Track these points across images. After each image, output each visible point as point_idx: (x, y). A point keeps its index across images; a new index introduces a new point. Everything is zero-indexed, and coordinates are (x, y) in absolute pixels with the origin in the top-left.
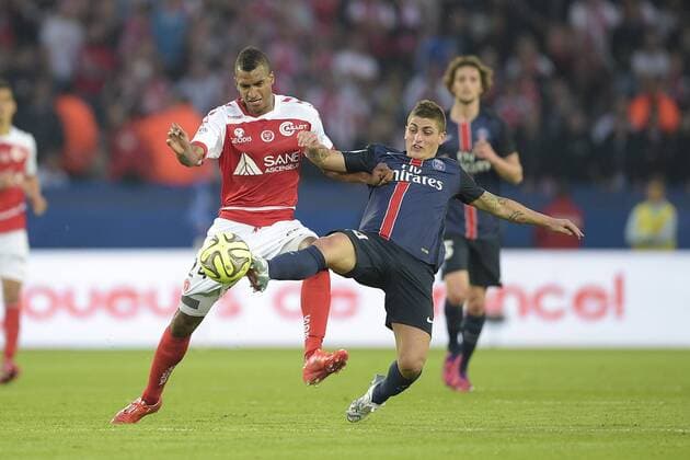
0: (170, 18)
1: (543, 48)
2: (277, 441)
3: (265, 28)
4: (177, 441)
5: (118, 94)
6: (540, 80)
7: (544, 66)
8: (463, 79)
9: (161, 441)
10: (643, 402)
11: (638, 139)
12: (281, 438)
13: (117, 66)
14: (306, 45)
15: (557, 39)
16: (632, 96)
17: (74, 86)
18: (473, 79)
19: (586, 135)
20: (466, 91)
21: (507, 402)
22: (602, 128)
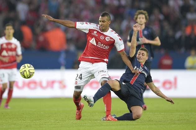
0: (54, 3)
1: (161, 12)
2: (85, 125)
3: (81, 6)
4: (56, 124)
5: (39, 25)
6: (160, 21)
7: (161, 17)
8: (140, 18)
9: (51, 124)
10: (190, 113)
11: (188, 38)
12: (86, 124)
13: (38, 17)
14: (93, 11)
15: (165, 9)
16: (186, 26)
17: (26, 23)
18: (143, 18)
19: (173, 37)
20: (141, 22)
21: (151, 113)
22: (178, 35)
